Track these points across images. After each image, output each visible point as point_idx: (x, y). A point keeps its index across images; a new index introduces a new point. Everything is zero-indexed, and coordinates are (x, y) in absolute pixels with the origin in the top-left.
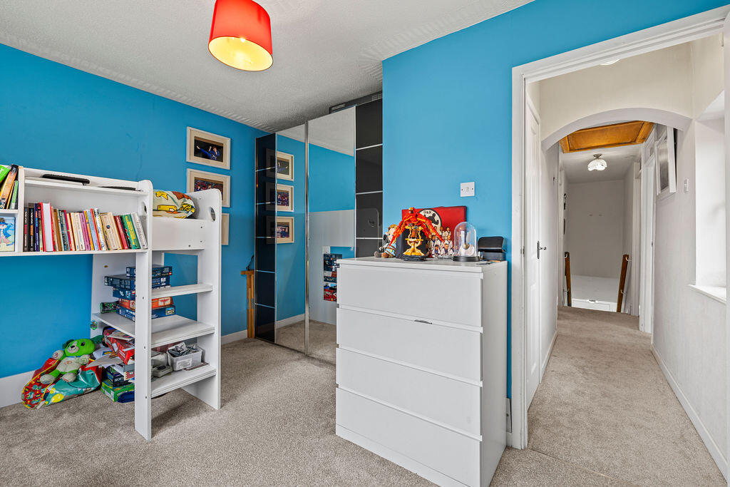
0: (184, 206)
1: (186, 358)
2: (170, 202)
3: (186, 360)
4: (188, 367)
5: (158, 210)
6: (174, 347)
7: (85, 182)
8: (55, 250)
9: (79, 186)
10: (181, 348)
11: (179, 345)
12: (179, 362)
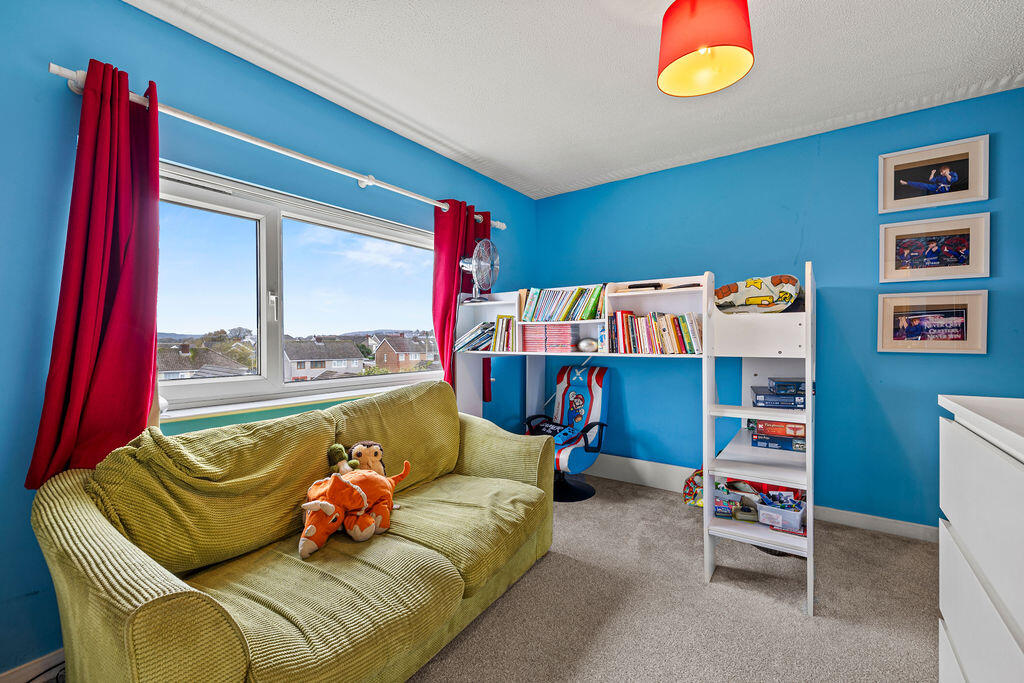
0: (781, 294)
1: (775, 512)
2: (765, 292)
3: (774, 515)
4: (777, 526)
5: (746, 305)
6: (776, 493)
7: (657, 286)
8: (625, 352)
9: (651, 291)
10: (786, 498)
11: (785, 494)
12: (765, 513)
